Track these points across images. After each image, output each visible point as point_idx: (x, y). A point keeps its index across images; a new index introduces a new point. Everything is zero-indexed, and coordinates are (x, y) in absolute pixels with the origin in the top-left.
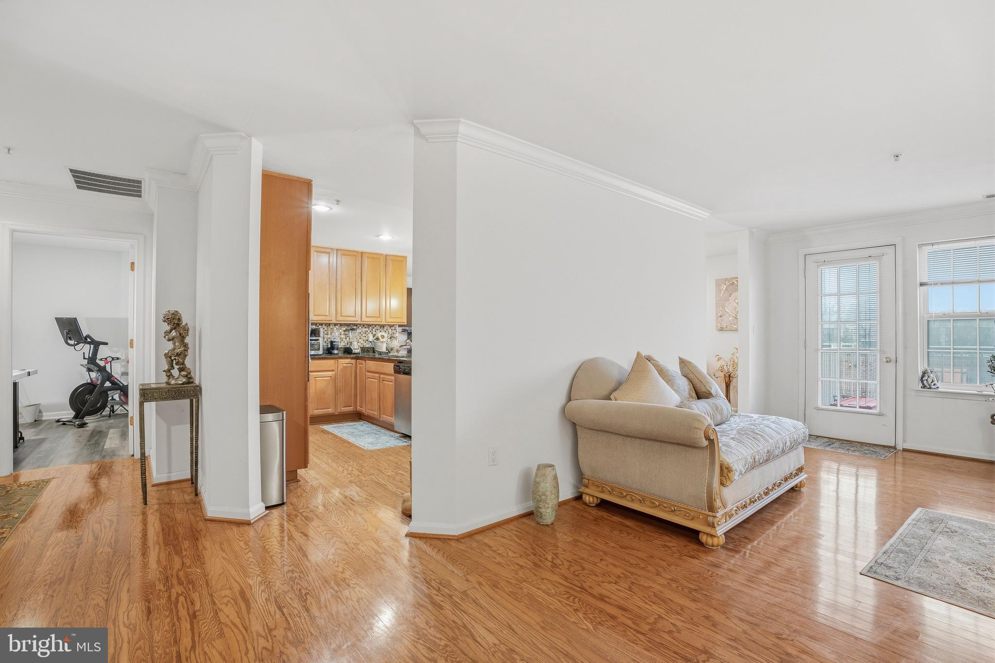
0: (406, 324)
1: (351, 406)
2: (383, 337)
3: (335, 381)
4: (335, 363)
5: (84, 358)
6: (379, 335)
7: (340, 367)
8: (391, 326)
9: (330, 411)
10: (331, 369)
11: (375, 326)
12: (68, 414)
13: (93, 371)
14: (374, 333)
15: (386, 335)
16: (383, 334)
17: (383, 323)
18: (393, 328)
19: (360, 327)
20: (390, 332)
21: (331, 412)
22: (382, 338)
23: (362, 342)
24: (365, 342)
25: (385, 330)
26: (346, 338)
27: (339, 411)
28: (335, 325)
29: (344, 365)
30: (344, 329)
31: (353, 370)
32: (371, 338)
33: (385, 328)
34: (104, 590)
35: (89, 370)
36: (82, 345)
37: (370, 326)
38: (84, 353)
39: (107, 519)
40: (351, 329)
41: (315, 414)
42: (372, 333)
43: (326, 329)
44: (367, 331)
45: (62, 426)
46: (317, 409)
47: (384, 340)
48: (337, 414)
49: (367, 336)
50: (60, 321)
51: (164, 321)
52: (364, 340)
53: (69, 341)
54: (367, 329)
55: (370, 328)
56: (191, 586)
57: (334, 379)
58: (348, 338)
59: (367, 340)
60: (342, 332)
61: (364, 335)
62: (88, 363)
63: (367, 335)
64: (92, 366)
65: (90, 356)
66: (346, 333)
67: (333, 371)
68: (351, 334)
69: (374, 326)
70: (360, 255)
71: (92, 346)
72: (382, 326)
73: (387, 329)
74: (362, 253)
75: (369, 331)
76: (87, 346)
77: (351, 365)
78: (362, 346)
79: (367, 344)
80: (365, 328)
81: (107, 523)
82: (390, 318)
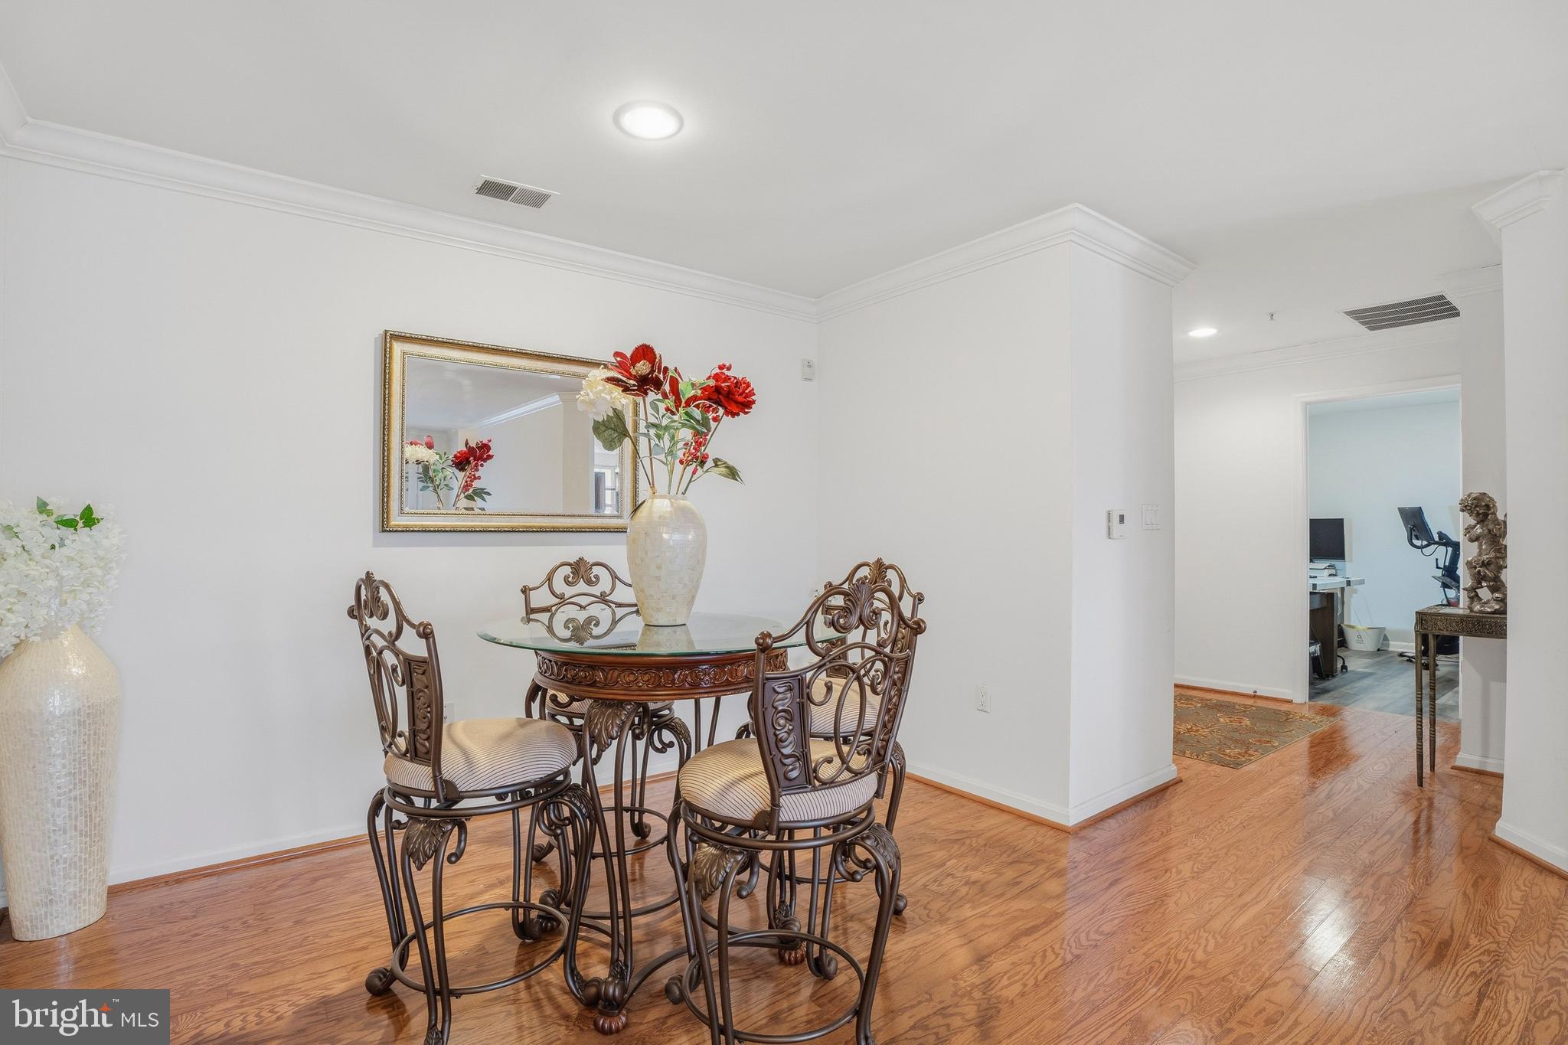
5: (1438, 567)
12: (1410, 648)
13: (1451, 588)
34: (1290, 848)
35: (1445, 586)
36: (1433, 547)
38: (1437, 559)
39: (1358, 783)
45: (1406, 663)
50: (1402, 511)
51: (1462, 511)
53: (1416, 542)
56: (1383, 897)
62: (1443, 575)
64: (1448, 580)
65: (1447, 564)
71: (1450, 549)
76: (1442, 549)
81: (1355, 786)
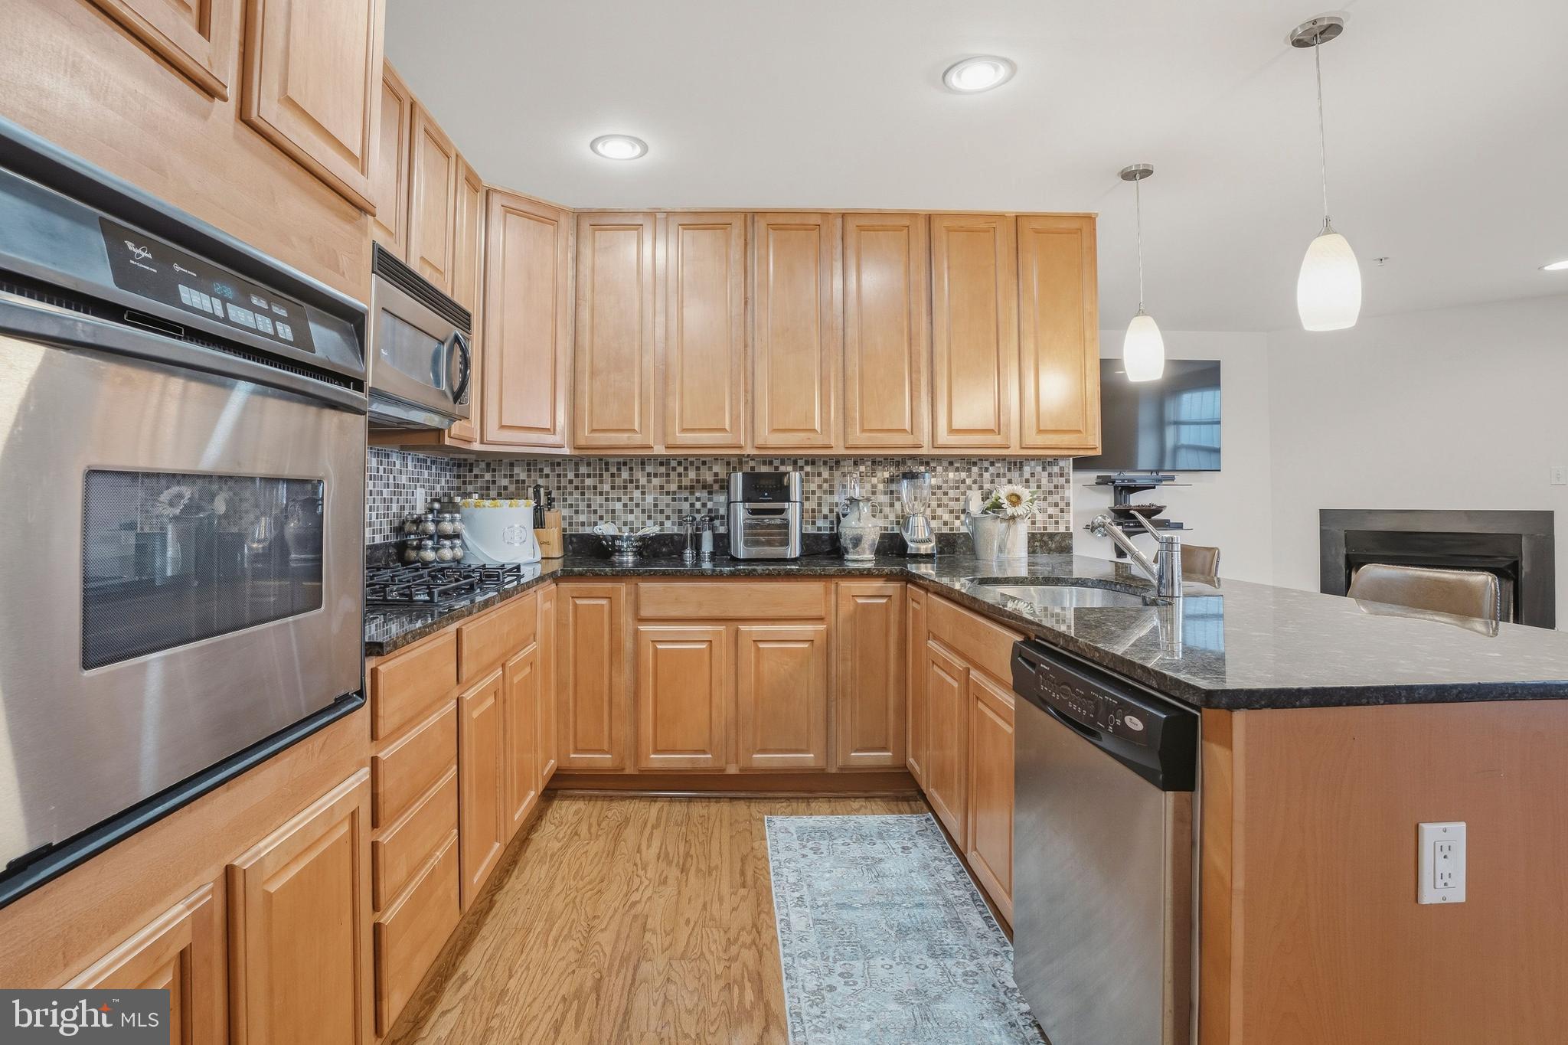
0: (1099, 452)
1: (884, 749)
2: (1015, 499)
3: (828, 655)
4: (827, 592)
6: (1003, 492)
7: (846, 608)
8: (1047, 462)
9: (808, 759)
10: (814, 613)
11: (992, 464)
14: (987, 486)
15: (1025, 494)
16: (1018, 489)
17: (1015, 450)
18: (1056, 469)
19: (939, 469)
20: (1044, 481)
21: (812, 764)
22: (1014, 504)
23: (946, 517)
24: (958, 518)
25: (1027, 475)
26: (892, 505)
27: (840, 763)
28: (856, 464)
29: (860, 601)
30: (887, 475)
31: (894, 617)
32: (976, 505)
33: (1027, 469)
37: (975, 464)
40: (905, 476)
41: (755, 765)
42: (981, 488)
43: (826, 474)
44: (963, 482)
46: (764, 751)
47: (1020, 510)
48: (834, 770)
49: (962, 498)
52: (951, 512)
54: (963, 475)
55: (975, 469)
57: (826, 648)
58: (897, 505)
59: (964, 511)
60: (881, 487)
61: (952, 493)
63: (964, 494)
66: (894, 487)
67: (820, 619)
68: (904, 487)
69: (986, 464)
70: (921, 226)
72: (1016, 463)
73: (1033, 475)
74: (929, 218)
75: (969, 481)
77: (884, 601)
78: (945, 530)
79: (963, 523)
80: (957, 470)
82: (1040, 431)
